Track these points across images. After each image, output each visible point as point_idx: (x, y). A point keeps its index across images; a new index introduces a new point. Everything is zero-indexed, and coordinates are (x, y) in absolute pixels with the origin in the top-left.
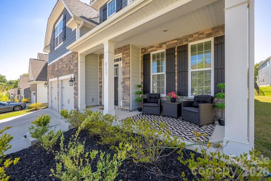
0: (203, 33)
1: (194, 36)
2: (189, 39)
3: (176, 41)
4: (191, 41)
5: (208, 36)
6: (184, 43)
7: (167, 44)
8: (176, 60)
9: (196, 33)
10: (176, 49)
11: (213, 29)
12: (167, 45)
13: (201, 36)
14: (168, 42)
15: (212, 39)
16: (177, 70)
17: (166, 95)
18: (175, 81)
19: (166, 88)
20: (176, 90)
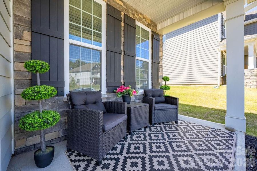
0: (146, 19)
1: (140, 16)
2: (136, 16)
5: (149, 25)
6: (131, 16)
8: (122, 35)
9: (141, 14)
10: (122, 17)
11: (151, 21)
13: (144, 21)
15: (150, 31)
16: (124, 51)
17: (107, 92)
18: (121, 69)
19: (107, 80)
20: (123, 83)
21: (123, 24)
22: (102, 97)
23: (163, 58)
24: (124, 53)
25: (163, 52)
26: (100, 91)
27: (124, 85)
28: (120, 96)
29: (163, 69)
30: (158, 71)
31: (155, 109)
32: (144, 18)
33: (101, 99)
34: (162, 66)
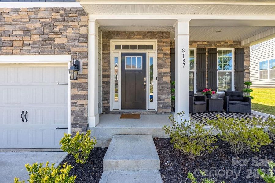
0: (228, 43)
1: (222, 43)
2: (217, 45)
3: (206, 43)
4: (219, 47)
5: (231, 46)
6: (214, 47)
7: (198, 43)
8: (207, 60)
9: (223, 41)
10: (207, 51)
11: (234, 42)
12: (197, 45)
13: (226, 45)
14: (199, 42)
15: (233, 49)
16: (208, 69)
17: (197, 92)
18: (206, 79)
19: (197, 86)
20: (207, 87)
21: (207, 54)
22: (194, 94)
23: (250, 66)
24: (208, 70)
25: (250, 61)
26: (193, 91)
27: (208, 88)
28: (204, 94)
29: (250, 76)
30: (243, 76)
31: (229, 103)
32: (225, 43)
33: (194, 95)
34: (249, 73)
